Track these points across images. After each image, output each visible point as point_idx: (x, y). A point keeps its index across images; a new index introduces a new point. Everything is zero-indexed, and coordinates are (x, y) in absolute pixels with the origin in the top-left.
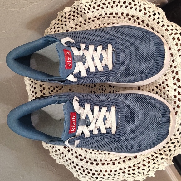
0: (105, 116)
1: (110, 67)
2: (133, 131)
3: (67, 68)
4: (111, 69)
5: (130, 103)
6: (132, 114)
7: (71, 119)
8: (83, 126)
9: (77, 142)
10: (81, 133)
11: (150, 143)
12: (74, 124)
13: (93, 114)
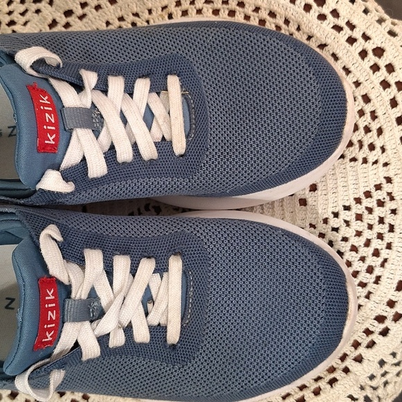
0: (148, 289)
1: (179, 145)
2: (231, 333)
3: (43, 148)
4: (183, 151)
5: (226, 248)
6: (230, 283)
7: (42, 301)
8: (80, 324)
9: (57, 377)
10: (72, 345)
11: (285, 372)
12: (54, 318)
13: (111, 284)
